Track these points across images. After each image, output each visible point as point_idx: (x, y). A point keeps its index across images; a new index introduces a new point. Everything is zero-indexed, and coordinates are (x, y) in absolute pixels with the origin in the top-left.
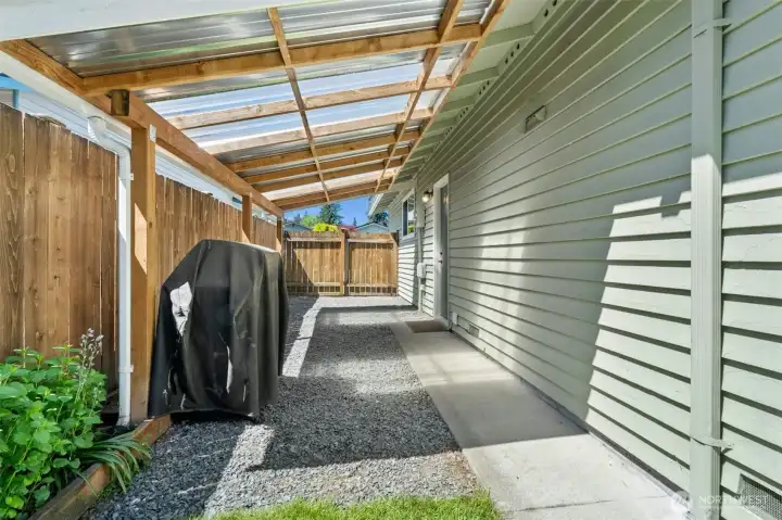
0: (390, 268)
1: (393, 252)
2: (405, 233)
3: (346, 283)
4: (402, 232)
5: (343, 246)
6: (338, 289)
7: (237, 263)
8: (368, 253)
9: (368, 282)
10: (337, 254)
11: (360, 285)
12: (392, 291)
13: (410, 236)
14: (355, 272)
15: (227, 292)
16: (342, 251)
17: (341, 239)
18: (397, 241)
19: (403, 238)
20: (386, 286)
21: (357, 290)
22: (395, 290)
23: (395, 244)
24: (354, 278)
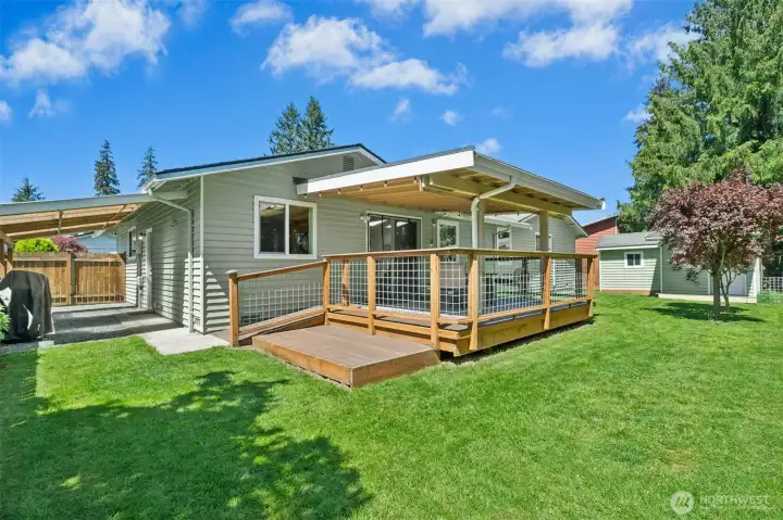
0: (118, 281)
1: (120, 269)
2: (130, 255)
3: (72, 295)
4: (128, 253)
5: (69, 264)
6: (64, 300)
7: (33, 281)
8: (96, 270)
9: (96, 293)
10: (63, 271)
11: (88, 296)
12: (120, 298)
13: (134, 258)
14: (82, 285)
15: (29, 291)
16: (68, 269)
17: (67, 258)
18: (125, 260)
19: (129, 259)
20: (114, 295)
21: (85, 300)
22: (122, 299)
23: (123, 262)
24: (82, 289)
